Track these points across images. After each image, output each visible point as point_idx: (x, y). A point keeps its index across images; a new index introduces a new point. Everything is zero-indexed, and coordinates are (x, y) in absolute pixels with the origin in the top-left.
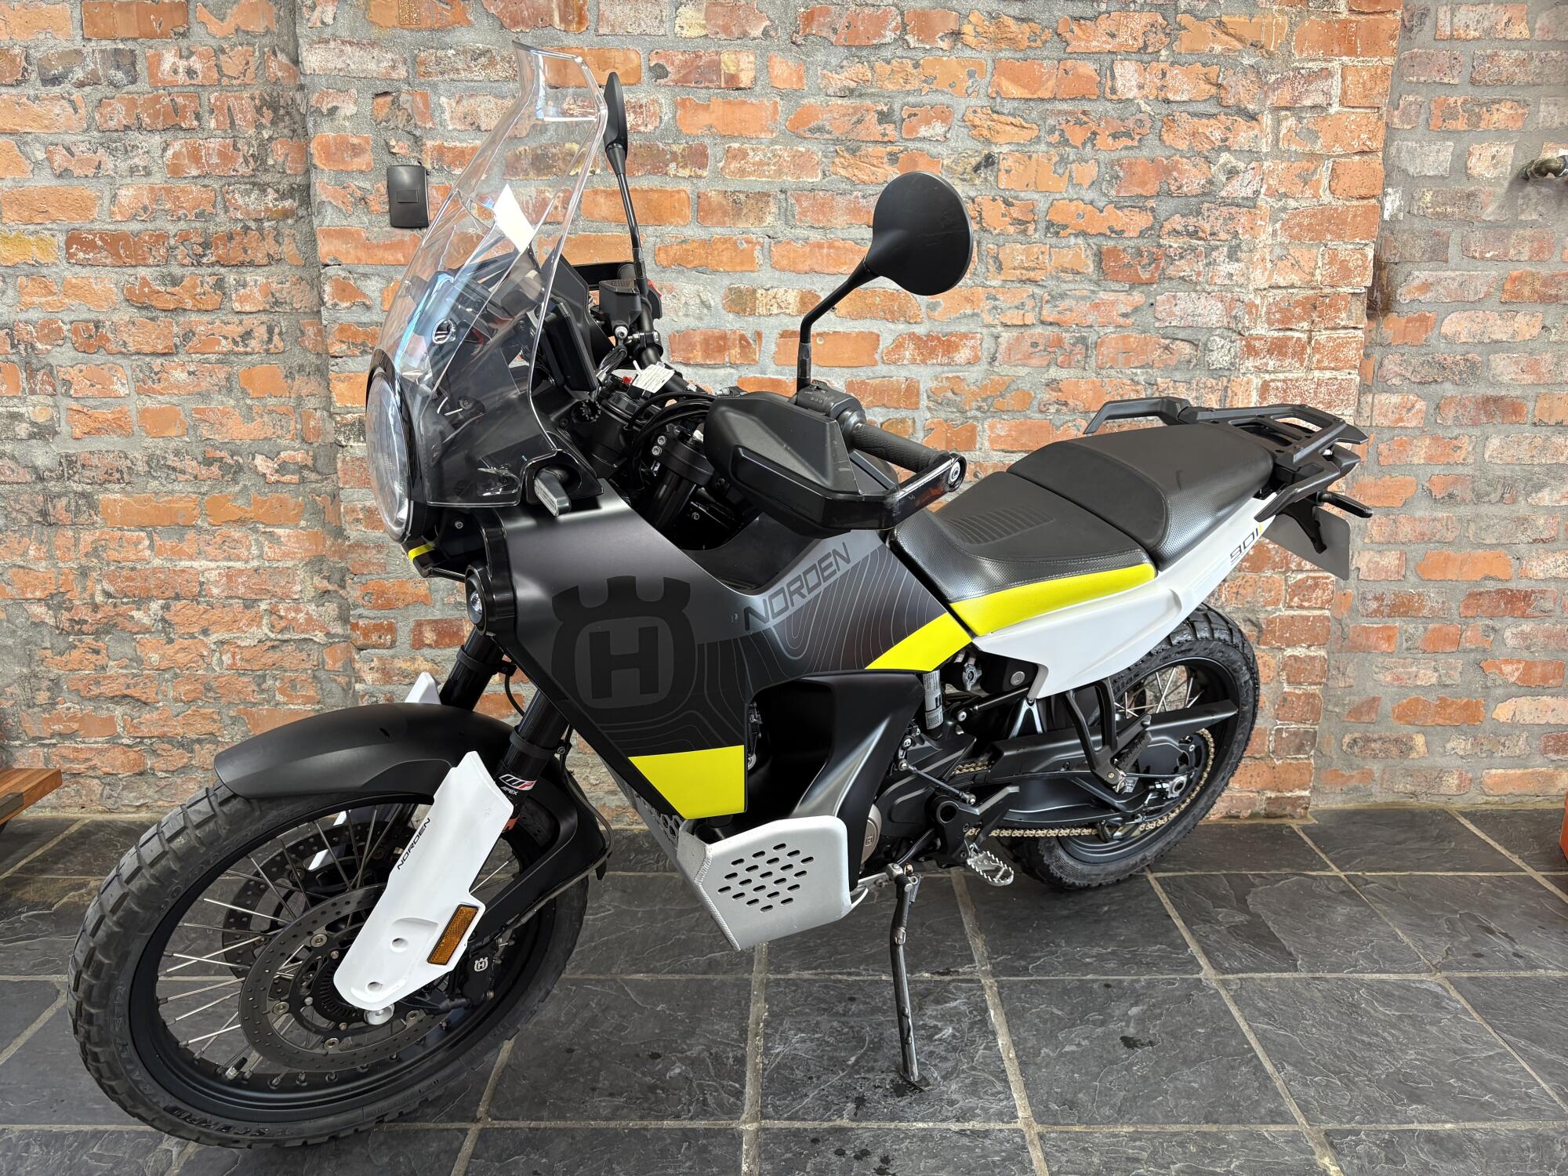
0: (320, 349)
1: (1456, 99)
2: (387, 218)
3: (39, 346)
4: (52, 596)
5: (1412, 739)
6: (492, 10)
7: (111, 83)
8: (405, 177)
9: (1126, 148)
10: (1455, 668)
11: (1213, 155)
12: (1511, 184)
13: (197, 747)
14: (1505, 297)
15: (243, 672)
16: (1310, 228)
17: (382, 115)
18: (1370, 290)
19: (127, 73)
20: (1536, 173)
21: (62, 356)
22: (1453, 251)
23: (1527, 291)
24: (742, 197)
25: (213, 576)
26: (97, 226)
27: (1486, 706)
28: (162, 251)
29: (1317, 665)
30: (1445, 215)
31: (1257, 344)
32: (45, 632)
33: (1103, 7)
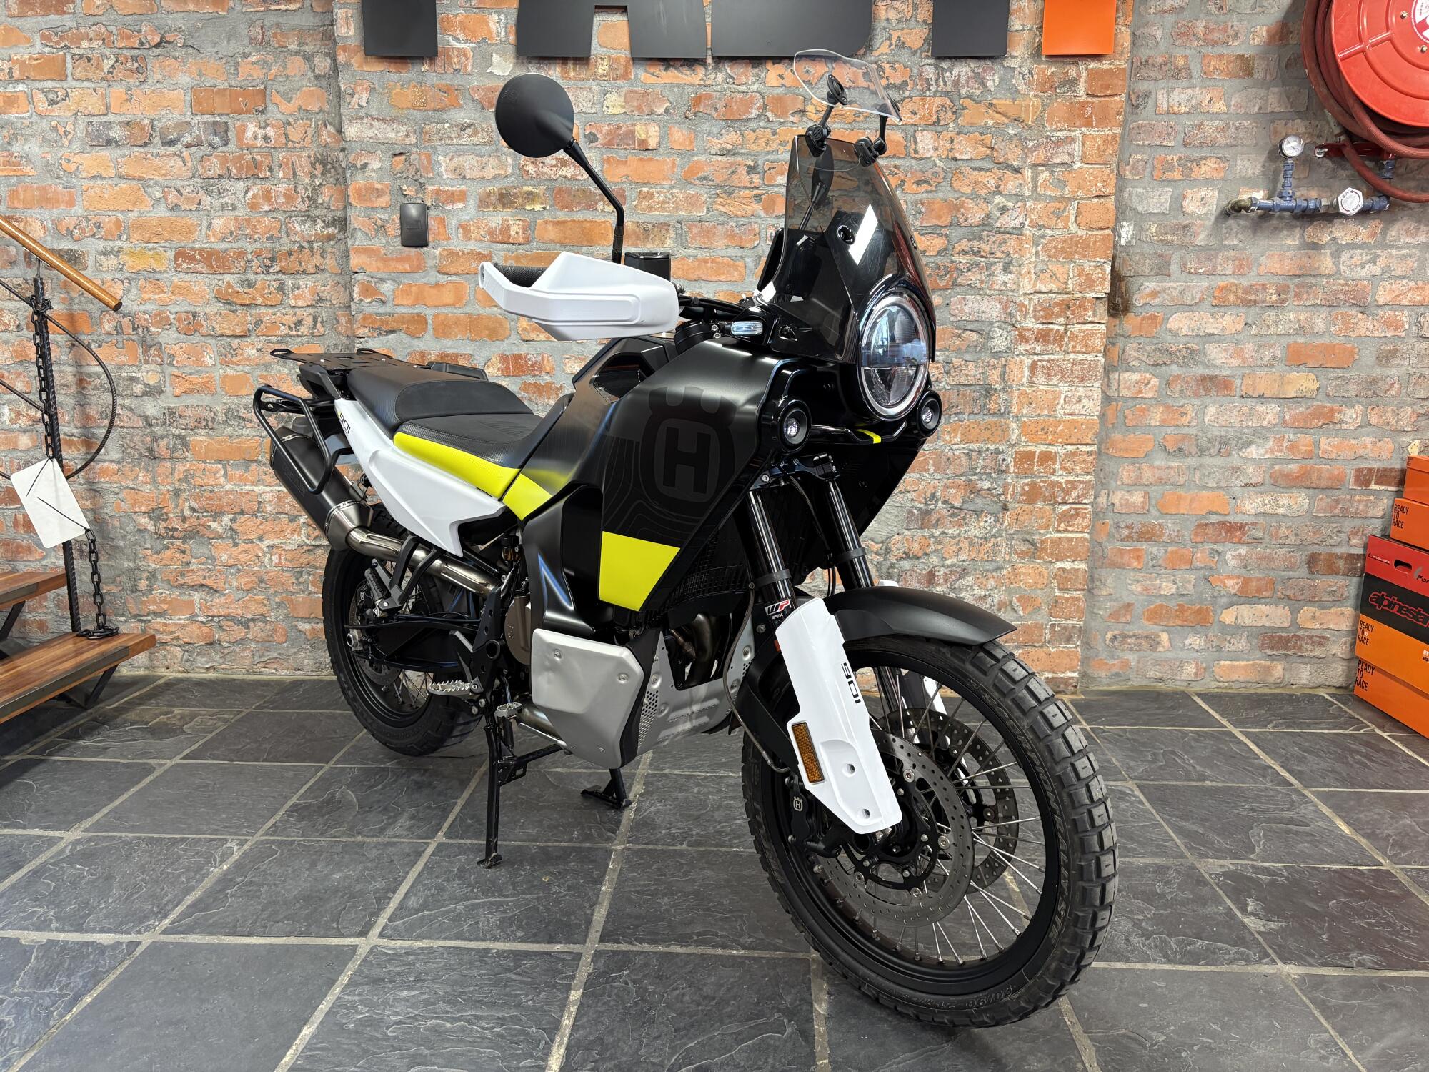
0: (349, 333)
1: (1172, 157)
2: (399, 240)
3: (152, 329)
4: (153, 510)
5: (1158, 636)
6: (476, 97)
7: (210, 145)
8: (413, 211)
9: (927, 192)
10: (1189, 582)
11: (989, 197)
12: (1217, 218)
13: (251, 624)
14: (1215, 302)
15: (285, 569)
16: (1063, 250)
17: (398, 169)
18: (1109, 294)
19: (221, 138)
20: (1235, 210)
21: (169, 338)
22: (1174, 268)
23: (1231, 297)
24: (650, 226)
25: (267, 497)
26: (197, 245)
27: (1214, 611)
28: (242, 263)
29: (1080, 575)
30: (1168, 242)
31: (1027, 334)
32: (147, 536)
33: (907, 93)
